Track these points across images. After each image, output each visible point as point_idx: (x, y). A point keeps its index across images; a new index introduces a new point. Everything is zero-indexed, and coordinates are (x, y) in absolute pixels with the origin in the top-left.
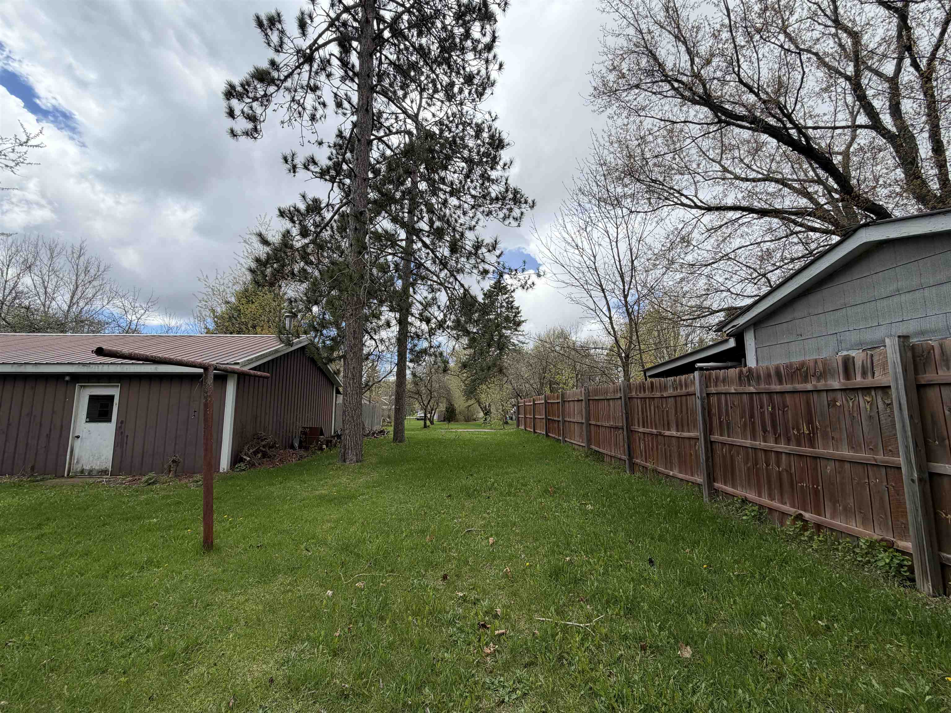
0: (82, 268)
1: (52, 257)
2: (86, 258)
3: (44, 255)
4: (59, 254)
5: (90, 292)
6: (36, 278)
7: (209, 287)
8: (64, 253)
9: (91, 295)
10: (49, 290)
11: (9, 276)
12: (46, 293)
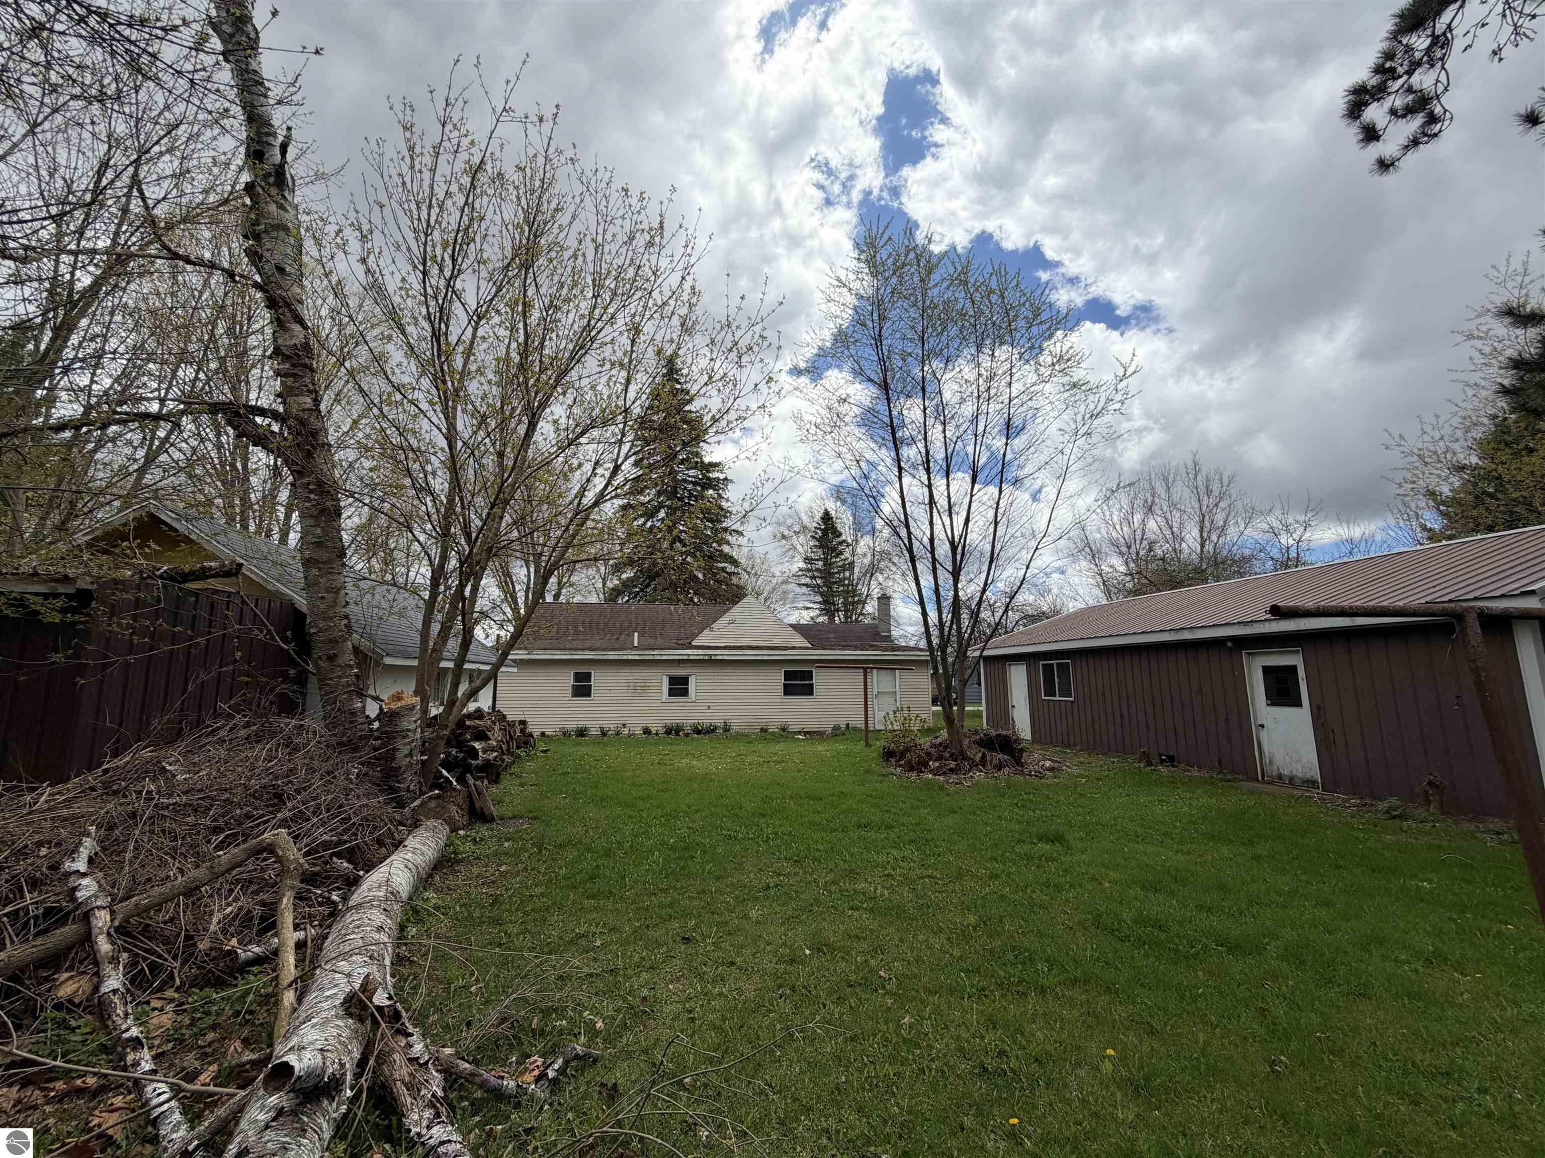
0: (1202, 489)
1: (1168, 489)
2: (1204, 474)
3: (1161, 490)
4: (1174, 481)
5: (1219, 518)
6: (1159, 519)
7: (1412, 453)
8: (1179, 478)
9: (1221, 523)
10: (1175, 529)
11: (1136, 525)
12: (1173, 533)
